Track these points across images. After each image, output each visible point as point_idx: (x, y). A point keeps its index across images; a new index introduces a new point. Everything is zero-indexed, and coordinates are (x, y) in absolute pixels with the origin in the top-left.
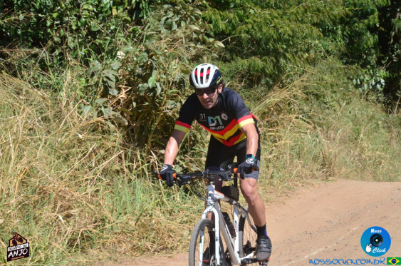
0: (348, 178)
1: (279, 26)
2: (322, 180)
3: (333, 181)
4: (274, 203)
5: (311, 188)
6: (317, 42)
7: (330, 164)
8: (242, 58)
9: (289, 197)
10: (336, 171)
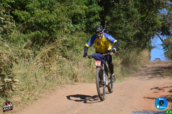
0: (84, 82)
1: (49, 17)
2: (71, 84)
3: (76, 84)
4: (43, 98)
5: (64, 89)
6: (72, 25)
7: (76, 77)
8: (33, 32)
9: (52, 95)
10: (79, 80)
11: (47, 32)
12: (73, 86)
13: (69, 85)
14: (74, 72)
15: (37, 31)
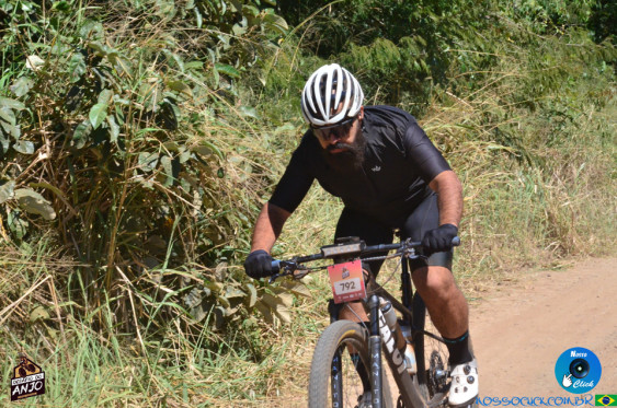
2: (545, 268)
3: (565, 268)
7: (565, 231)
10: (577, 245)
11: (424, 42)
12: (554, 274)
13: (534, 274)
14: (555, 211)
15: (378, 41)
